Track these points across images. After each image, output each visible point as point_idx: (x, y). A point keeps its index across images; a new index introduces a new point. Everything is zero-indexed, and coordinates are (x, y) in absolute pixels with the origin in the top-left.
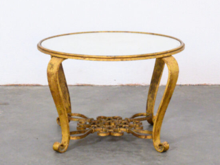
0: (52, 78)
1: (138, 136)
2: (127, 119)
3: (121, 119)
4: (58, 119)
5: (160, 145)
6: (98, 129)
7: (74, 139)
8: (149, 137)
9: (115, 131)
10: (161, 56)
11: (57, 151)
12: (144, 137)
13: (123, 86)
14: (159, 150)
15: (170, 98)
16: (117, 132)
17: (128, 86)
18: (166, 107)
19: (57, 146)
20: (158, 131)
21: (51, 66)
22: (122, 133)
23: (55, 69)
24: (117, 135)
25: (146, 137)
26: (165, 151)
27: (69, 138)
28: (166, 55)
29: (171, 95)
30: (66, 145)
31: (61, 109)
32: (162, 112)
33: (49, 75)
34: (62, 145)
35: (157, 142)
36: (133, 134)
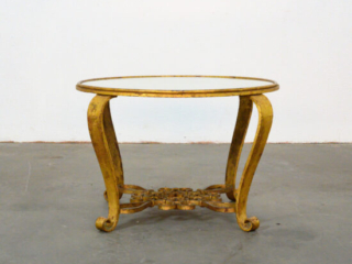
0: (95, 124)
1: (215, 209)
2: (199, 191)
3: (190, 190)
4: (106, 193)
5: (247, 222)
6: (160, 202)
7: (125, 212)
8: (231, 211)
9: (183, 204)
10: (248, 93)
11: (102, 230)
12: (223, 211)
13: (193, 144)
14: (246, 229)
15: (260, 155)
16: (187, 204)
17: (200, 144)
18: (255, 167)
19: (101, 222)
20: (244, 202)
21: (93, 106)
22: (193, 207)
23: (99, 111)
24: (186, 208)
25: (226, 209)
26: (254, 229)
27: (119, 212)
28: (255, 92)
29: (262, 149)
30: (114, 221)
31: (108, 169)
32: (249, 174)
33: (90, 120)
34: (108, 221)
35: (242, 218)
36: (209, 207)
